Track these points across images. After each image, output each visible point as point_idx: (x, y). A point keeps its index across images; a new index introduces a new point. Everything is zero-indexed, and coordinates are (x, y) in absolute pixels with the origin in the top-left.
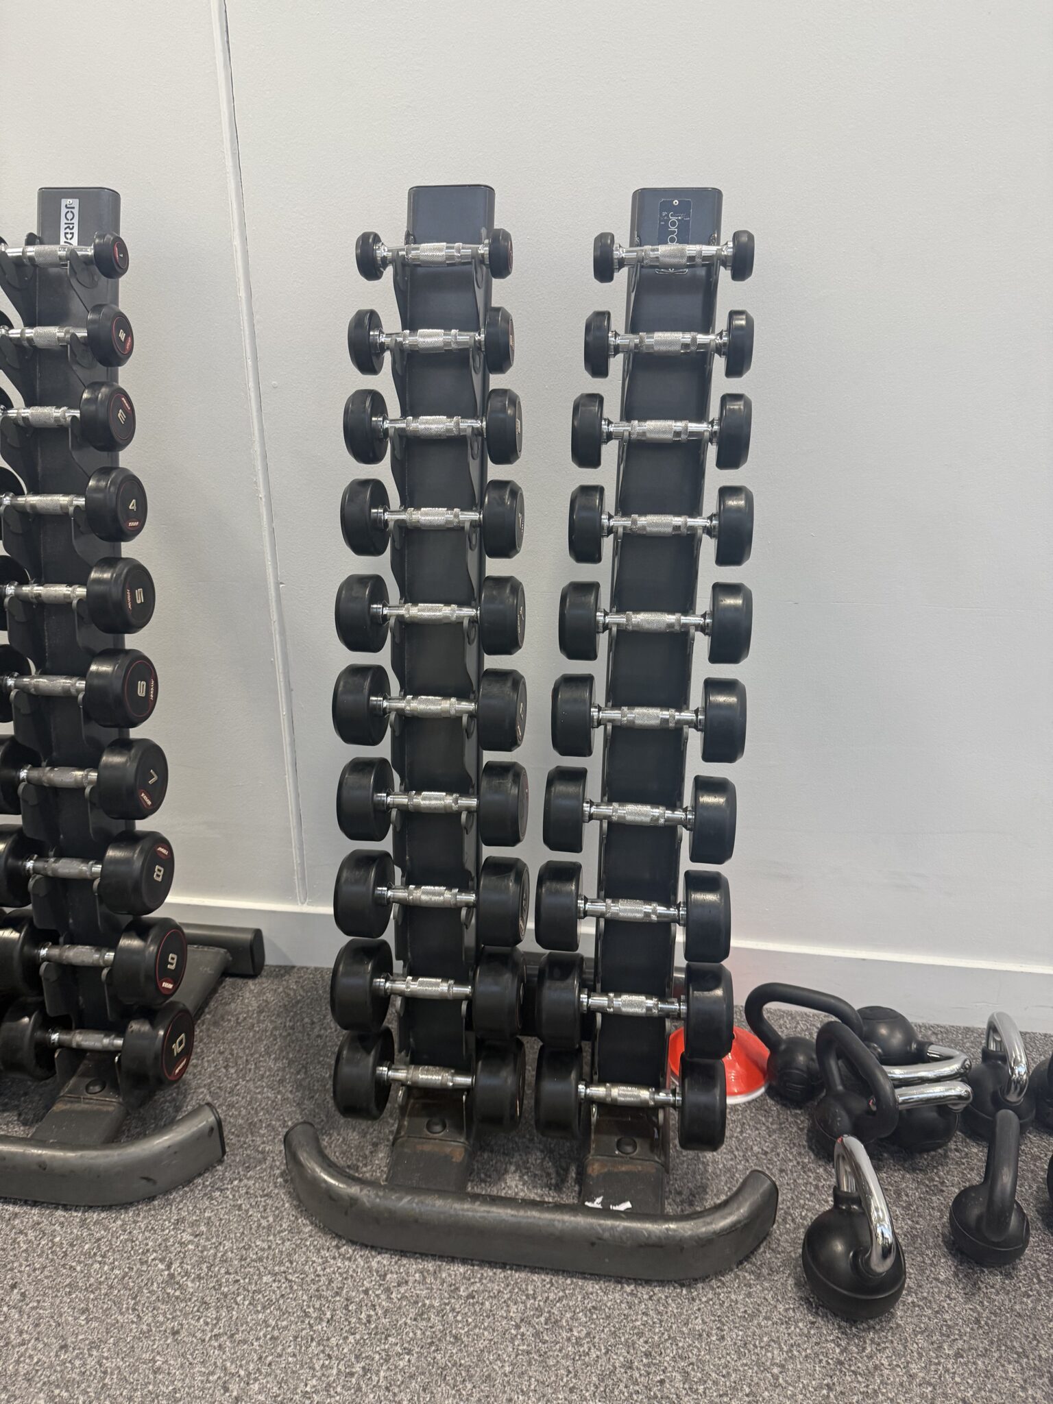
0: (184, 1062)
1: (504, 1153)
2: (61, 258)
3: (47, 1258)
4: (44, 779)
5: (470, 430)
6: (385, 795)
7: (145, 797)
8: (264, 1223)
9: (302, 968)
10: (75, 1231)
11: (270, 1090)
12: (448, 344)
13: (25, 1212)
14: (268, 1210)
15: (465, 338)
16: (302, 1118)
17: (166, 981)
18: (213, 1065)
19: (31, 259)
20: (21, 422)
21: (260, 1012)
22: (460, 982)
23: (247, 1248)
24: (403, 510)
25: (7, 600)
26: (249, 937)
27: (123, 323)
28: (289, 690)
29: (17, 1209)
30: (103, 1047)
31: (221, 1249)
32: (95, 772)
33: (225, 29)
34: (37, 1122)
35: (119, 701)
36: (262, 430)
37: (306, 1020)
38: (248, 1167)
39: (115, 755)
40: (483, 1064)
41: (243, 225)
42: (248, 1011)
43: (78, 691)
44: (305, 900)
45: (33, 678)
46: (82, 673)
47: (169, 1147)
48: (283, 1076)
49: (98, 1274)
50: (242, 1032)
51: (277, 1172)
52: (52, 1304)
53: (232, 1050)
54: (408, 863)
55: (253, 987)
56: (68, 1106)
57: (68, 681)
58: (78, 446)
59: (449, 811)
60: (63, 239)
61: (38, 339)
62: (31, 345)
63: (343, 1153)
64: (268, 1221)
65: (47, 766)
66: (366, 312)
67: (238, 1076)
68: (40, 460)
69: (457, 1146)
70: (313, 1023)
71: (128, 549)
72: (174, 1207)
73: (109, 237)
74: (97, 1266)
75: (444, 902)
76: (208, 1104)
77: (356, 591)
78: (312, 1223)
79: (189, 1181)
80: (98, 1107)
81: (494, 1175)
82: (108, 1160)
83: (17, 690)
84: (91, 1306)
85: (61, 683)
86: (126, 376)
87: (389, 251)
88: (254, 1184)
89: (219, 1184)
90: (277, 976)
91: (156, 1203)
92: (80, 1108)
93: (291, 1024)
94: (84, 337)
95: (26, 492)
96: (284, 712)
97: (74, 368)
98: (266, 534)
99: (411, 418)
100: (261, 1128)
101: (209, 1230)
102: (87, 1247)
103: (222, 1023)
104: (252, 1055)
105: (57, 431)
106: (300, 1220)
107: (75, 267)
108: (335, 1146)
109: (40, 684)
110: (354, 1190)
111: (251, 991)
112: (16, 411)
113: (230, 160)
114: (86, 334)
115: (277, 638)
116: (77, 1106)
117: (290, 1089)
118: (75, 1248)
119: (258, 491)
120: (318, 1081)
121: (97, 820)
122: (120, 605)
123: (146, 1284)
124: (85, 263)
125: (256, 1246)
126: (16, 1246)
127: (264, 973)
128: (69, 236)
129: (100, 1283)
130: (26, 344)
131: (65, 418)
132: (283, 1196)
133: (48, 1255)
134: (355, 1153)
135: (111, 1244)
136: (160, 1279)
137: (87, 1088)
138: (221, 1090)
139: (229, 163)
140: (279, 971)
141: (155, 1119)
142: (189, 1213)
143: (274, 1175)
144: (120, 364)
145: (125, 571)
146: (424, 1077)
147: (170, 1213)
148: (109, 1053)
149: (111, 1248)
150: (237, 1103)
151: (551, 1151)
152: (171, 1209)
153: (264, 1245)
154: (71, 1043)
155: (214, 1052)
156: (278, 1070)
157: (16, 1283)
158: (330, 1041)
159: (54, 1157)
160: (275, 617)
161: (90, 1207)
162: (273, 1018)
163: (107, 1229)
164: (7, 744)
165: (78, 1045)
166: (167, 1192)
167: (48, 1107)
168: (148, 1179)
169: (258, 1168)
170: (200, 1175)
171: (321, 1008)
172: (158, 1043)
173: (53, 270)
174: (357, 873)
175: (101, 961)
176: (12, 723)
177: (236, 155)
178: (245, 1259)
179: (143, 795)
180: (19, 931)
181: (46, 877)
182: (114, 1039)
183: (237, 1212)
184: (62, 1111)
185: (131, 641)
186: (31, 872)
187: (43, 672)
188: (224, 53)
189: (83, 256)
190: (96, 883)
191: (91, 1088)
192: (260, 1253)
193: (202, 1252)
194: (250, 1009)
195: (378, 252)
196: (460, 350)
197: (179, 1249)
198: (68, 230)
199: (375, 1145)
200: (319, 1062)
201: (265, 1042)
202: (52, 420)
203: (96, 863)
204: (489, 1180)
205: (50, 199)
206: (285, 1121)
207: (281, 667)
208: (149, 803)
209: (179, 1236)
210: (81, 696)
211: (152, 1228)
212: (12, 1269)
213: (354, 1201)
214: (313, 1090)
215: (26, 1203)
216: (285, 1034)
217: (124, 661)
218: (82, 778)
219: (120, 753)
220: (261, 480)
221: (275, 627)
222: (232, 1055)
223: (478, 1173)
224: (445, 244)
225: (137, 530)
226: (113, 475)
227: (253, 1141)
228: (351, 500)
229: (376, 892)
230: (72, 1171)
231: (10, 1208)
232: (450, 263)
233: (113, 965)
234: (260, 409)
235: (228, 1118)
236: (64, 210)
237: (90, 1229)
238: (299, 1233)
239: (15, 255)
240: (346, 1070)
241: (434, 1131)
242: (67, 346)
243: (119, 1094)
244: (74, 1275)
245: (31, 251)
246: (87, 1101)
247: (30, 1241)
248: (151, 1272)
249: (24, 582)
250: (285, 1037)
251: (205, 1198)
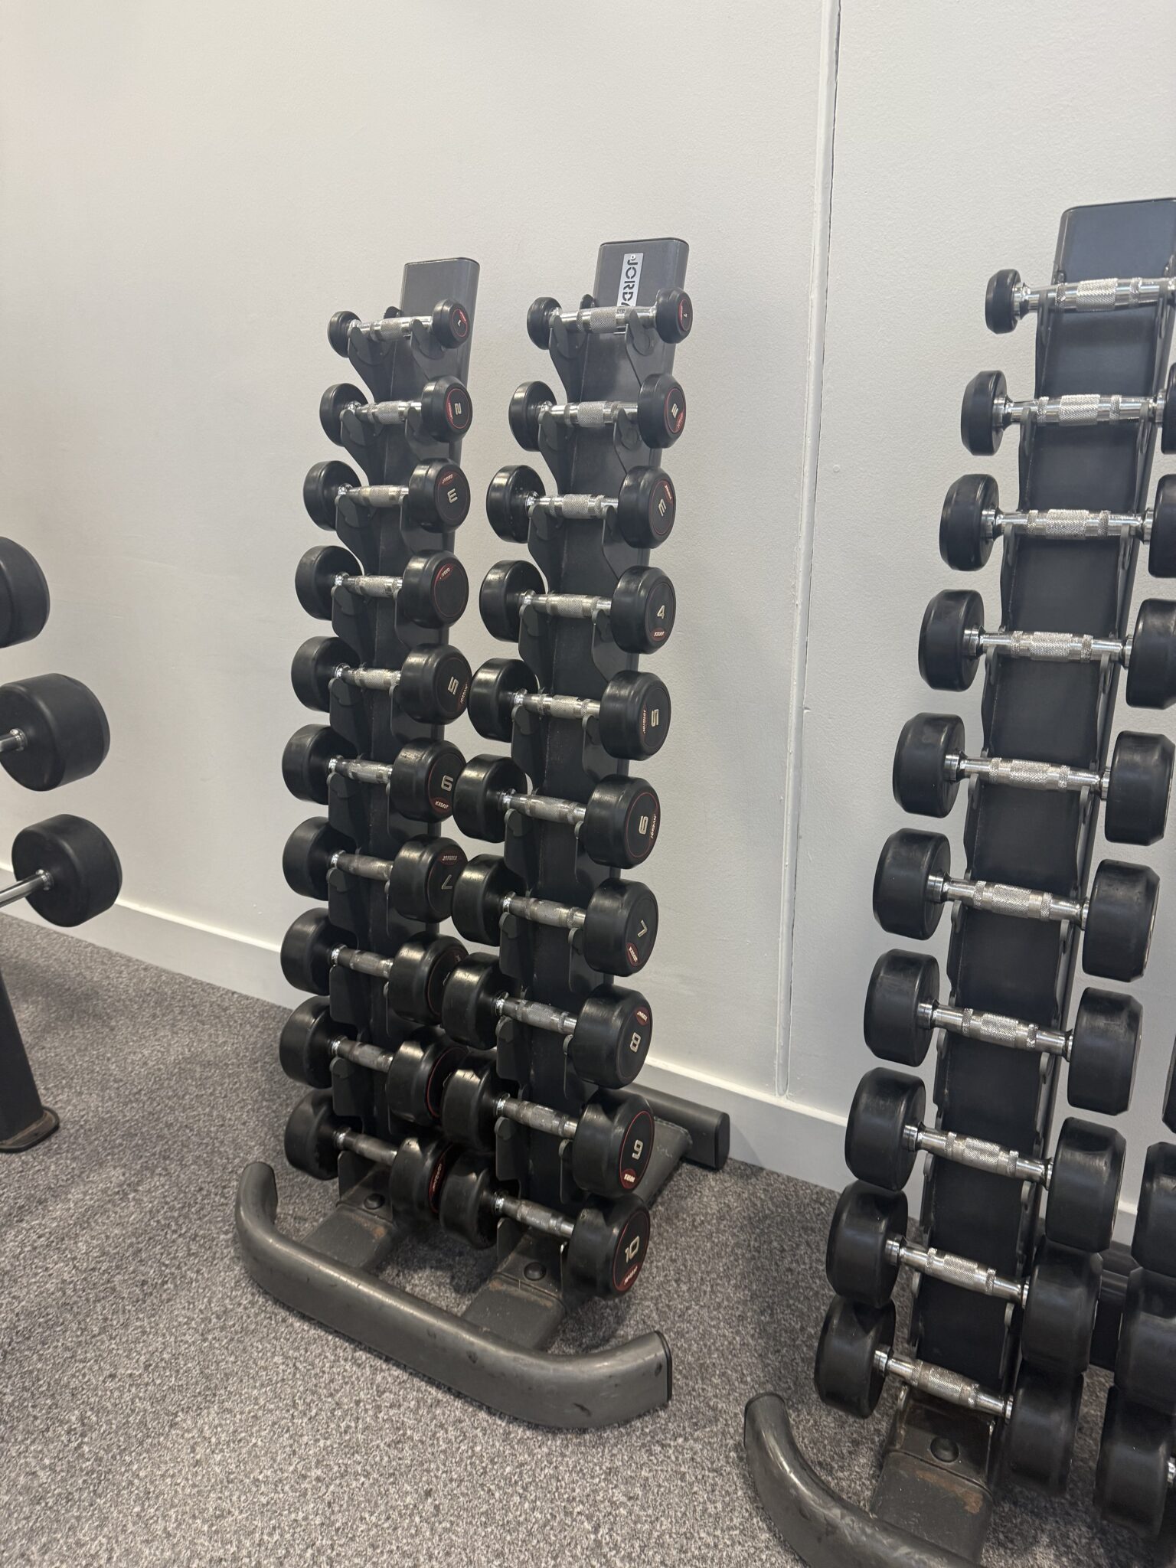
0: (635, 1270)
1: (1032, 1512)
2: (618, 322)
3: (466, 1469)
4: (528, 912)
5: (1127, 529)
6: (931, 1007)
7: (632, 952)
8: (711, 1509)
9: (773, 1173)
10: (497, 1444)
11: (727, 1327)
12: (1105, 413)
13: (447, 1401)
14: (717, 1492)
15: (1134, 404)
16: (765, 1376)
17: (629, 1174)
18: (662, 1274)
19: (586, 324)
20: (553, 512)
21: (721, 1218)
22: (1005, 1274)
23: (689, 1537)
24: (1005, 633)
25: (515, 710)
26: (715, 1121)
27: (677, 395)
28: (797, 837)
29: (440, 1396)
30: (549, 1228)
31: (658, 1527)
32: (582, 912)
33: (835, 37)
34: (469, 1292)
35: (619, 837)
36: (811, 524)
37: (775, 1244)
38: (696, 1424)
39: (606, 898)
40: (1025, 1394)
41: (825, 273)
42: (707, 1214)
43: (576, 819)
44: (785, 1091)
45: (530, 798)
46: (583, 800)
47: (610, 1377)
48: (743, 1312)
49: (517, 1510)
50: (697, 1240)
51: (731, 1442)
52: (466, 1532)
53: (686, 1260)
54: (946, 1099)
55: (713, 1184)
56: (504, 1287)
57: (566, 806)
58: (610, 540)
59: (1020, 1046)
60: (620, 300)
61: (582, 416)
62: (574, 424)
63: (814, 1442)
64: (716, 1508)
65: (531, 896)
66: (990, 375)
67: (691, 1296)
68: (565, 555)
69: (971, 1488)
70: (783, 1250)
71: (646, 663)
72: (606, 1451)
73: (675, 294)
74: (517, 1499)
75: (998, 1166)
76: (658, 1333)
77: (928, 734)
78: (770, 1530)
79: (626, 1422)
80: (536, 1297)
81: (1018, 1540)
82: (544, 1372)
83: (512, 810)
84: (507, 1550)
85: (557, 807)
86: (669, 459)
87: (1032, 293)
88: (702, 1450)
89: (660, 1436)
90: (742, 1177)
91: (587, 1437)
92: (516, 1294)
93: (757, 1245)
94: (633, 414)
95: (547, 589)
96: (786, 861)
97: (618, 450)
98: (796, 648)
99: (1035, 512)
100: (714, 1375)
101: (645, 1495)
102: (508, 1469)
103: (675, 1221)
104: (708, 1273)
105: (590, 522)
106: (755, 1520)
107: (632, 329)
108: (804, 1430)
109: (538, 806)
110: (835, 1513)
111: (711, 1188)
112: (549, 499)
113: (820, 196)
114: (636, 410)
115: (791, 772)
116: (512, 1290)
117: (752, 1332)
118: (495, 1467)
119: (794, 597)
120: (786, 1332)
121: (578, 966)
122: (634, 727)
123: (569, 1544)
124: (644, 326)
125: (700, 1538)
126: (435, 1442)
127: (727, 1168)
128: (627, 296)
129: (519, 1523)
130: (568, 422)
131: (600, 509)
132: (735, 1479)
133: (466, 1465)
134: (828, 1447)
135: (534, 1475)
136: (585, 1543)
137: (526, 1269)
138: (670, 1310)
139: (818, 199)
140: (745, 1170)
141: (594, 1325)
142: (624, 1465)
143: (726, 1446)
144: (666, 446)
145: (645, 688)
146: (937, 1381)
147: (602, 1457)
148: (555, 1238)
149: (534, 1481)
150: (687, 1332)
151: (1103, 1532)
152: (603, 1451)
153: (709, 1541)
154: (516, 1212)
155: (664, 1257)
156: (738, 1302)
157: (431, 1489)
158: (803, 1281)
159: (484, 1350)
160: (792, 747)
161: (516, 1419)
162: (735, 1231)
163: (531, 1454)
164: (494, 866)
165: (523, 1218)
166: (601, 1427)
167: (484, 1279)
168: (582, 1408)
169: (708, 1429)
170: (639, 1416)
171: (794, 1233)
172: (612, 1243)
173: (604, 337)
174: (881, 1102)
175: (560, 1130)
176: (503, 844)
177: (828, 189)
178: (686, 1552)
179: (631, 949)
180: (480, 1077)
181: (515, 1020)
182: (561, 1223)
183: (679, 1482)
184: (499, 1292)
185: (635, 769)
186: (501, 1011)
187: (541, 792)
188: (830, 68)
189: (642, 317)
190: (567, 1040)
191: (530, 1272)
192: (704, 1551)
193: (635, 1523)
194: (709, 1210)
195: (1016, 295)
196: (1121, 421)
197: (609, 1510)
198: (627, 290)
199: (856, 1443)
200: (789, 1306)
201: (724, 1260)
202: (586, 511)
203: (570, 1016)
204: (1010, 1545)
205: (612, 255)
206: (743, 1374)
207: (790, 807)
208: (636, 959)
209: (610, 1491)
210: (578, 826)
211: (581, 1470)
212: (428, 1471)
213: (831, 1528)
214: (780, 1342)
215: (449, 1390)
216: (748, 1255)
217: (627, 789)
218: (567, 917)
219: (612, 897)
220: (800, 584)
221: (791, 760)
222: (686, 1267)
223: (995, 1531)
224: (1116, 279)
225: (662, 641)
226: (645, 577)
227: (703, 1389)
228: (938, 616)
229: (905, 1131)
230: (503, 1374)
231: (433, 1391)
232: (1121, 305)
233: (572, 1138)
234: (813, 499)
235: (676, 1350)
236: (625, 266)
237: (512, 1447)
238: (753, 1538)
239: (569, 320)
240: (836, 1343)
241: (942, 1457)
242: (612, 425)
243: (559, 1289)
244: (491, 1501)
245: (587, 314)
246: (524, 1286)
247: (450, 1442)
248: (576, 1530)
249: (533, 691)
250: (749, 1261)
251: (643, 1450)
